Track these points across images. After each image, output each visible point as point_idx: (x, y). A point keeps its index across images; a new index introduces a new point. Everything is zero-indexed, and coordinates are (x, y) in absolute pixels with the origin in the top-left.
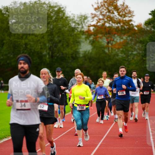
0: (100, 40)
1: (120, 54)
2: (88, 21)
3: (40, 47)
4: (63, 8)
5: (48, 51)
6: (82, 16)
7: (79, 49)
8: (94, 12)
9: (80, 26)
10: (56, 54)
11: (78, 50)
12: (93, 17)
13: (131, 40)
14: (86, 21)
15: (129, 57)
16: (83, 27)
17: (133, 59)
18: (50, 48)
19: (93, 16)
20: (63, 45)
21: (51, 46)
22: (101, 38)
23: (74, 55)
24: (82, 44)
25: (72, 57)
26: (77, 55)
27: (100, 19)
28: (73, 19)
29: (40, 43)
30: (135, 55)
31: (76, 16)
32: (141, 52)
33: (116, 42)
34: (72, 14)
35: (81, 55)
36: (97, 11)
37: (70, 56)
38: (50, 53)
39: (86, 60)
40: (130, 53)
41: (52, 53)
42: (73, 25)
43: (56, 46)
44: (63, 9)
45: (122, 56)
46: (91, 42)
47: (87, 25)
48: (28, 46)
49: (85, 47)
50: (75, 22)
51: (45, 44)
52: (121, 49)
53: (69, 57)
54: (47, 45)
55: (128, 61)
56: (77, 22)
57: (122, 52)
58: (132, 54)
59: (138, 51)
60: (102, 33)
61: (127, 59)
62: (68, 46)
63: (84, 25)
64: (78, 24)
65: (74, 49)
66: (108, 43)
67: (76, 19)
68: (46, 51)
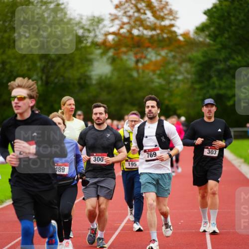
0: (125, 57)
1: (157, 80)
2: (105, 26)
3: (26, 67)
4: (63, 4)
5: (40, 74)
6: (94, 17)
7: (90, 71)
8: (114, 11)
9: (92, 35)
10: (52, 78)
11: (88, 74)
12: (113, 20)
13: (174, 57)
14: (101, 26)
15: (171, 85)
16: (96, 36)
17: (177, 87)
18: (43, 70)
19: (113, 18)
20: (63, 65)
21: (44, 67)
22: (125, 53)
23: (82, 81)
24: (96, 64)
25: (80, 84)
26: (88, 82)
27: (124, 24)
28: (79, 23)
29: (27, 61)
30: (180, 80)
31: (84, 18)
32: (189, 76)
33: (150, 60)
34: (78, 14)
35: (94, 82)
36: (119, 9)
37: (76, 82)
38: (44, 78)
39: (101, 89)
40: (172, 77)
41: (47, 77)
42: (80, 32)
43: (52, 67)
44: (62, 6)
45: (160, 83)
46: (110, 61)
47: (103, 32)
48: (8, 67)
49: (101, 69)
50: (83, 28)
51: (34, 63)
52: (158, 72)
53: (74, 84)
54: (39, 64)
55: (168, 90)
56: (86, 27)
57: (160, 76)
58: (175, 79)
59: (186, 75)
60: (126, 46)
61: (167, 88)
62: (72, 66)
63: (97, 33)
64: (89, 31)
65: (82, 71)
66: (137, 62)
67: (84, 22)
68: (37, 74)
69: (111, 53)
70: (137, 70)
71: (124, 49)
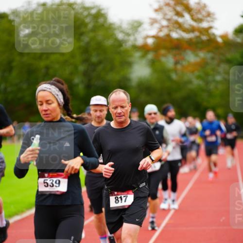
0: (163, 59)
1: (196, 81)
9: (132, 38)
13: (213, 58)
16: (135, 40)
19: (152, 21)
22: (164, 56)
27: (163, 27)
30: (218, 82)
42: (120, 36)
44: (103, 12)
47: (143, 35)
48: (51, 71)
51: (76, 67)
52: (197, 73)
58: (213, 81)
59: (224, 75)
62: (112, 69)
69: (150, 56)
70: (175, 70)
71: (163, 52)
